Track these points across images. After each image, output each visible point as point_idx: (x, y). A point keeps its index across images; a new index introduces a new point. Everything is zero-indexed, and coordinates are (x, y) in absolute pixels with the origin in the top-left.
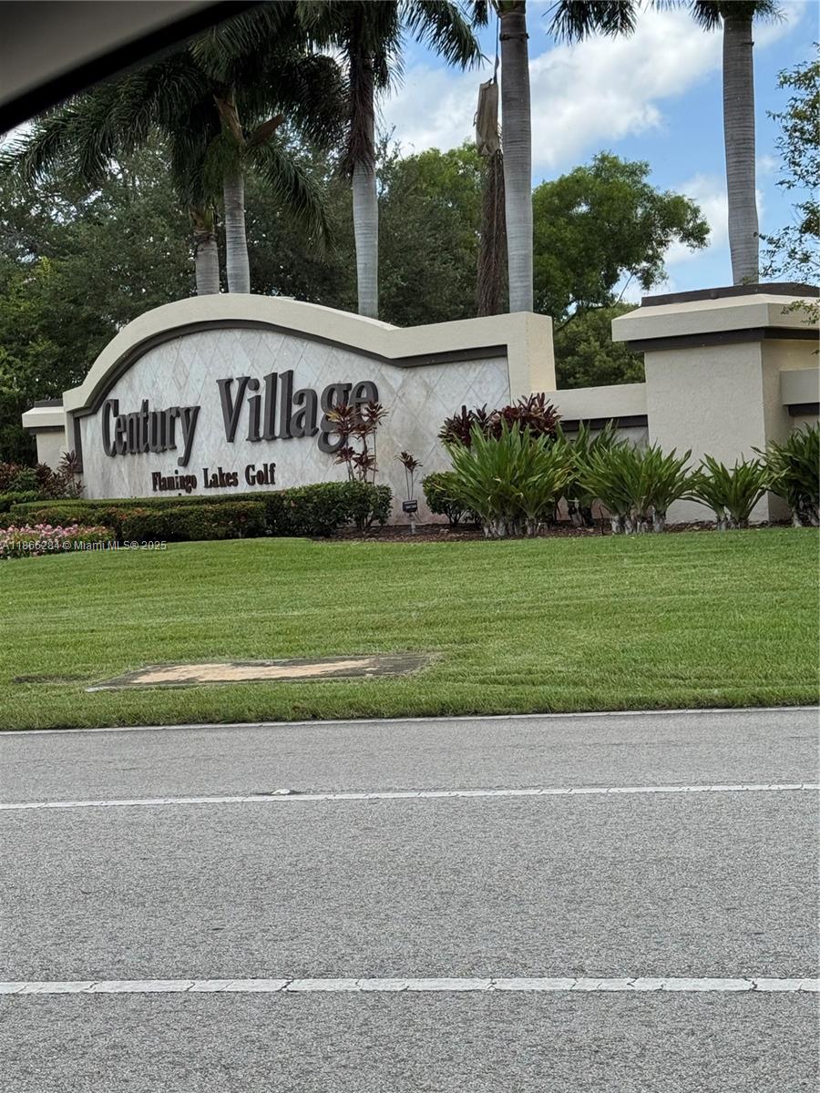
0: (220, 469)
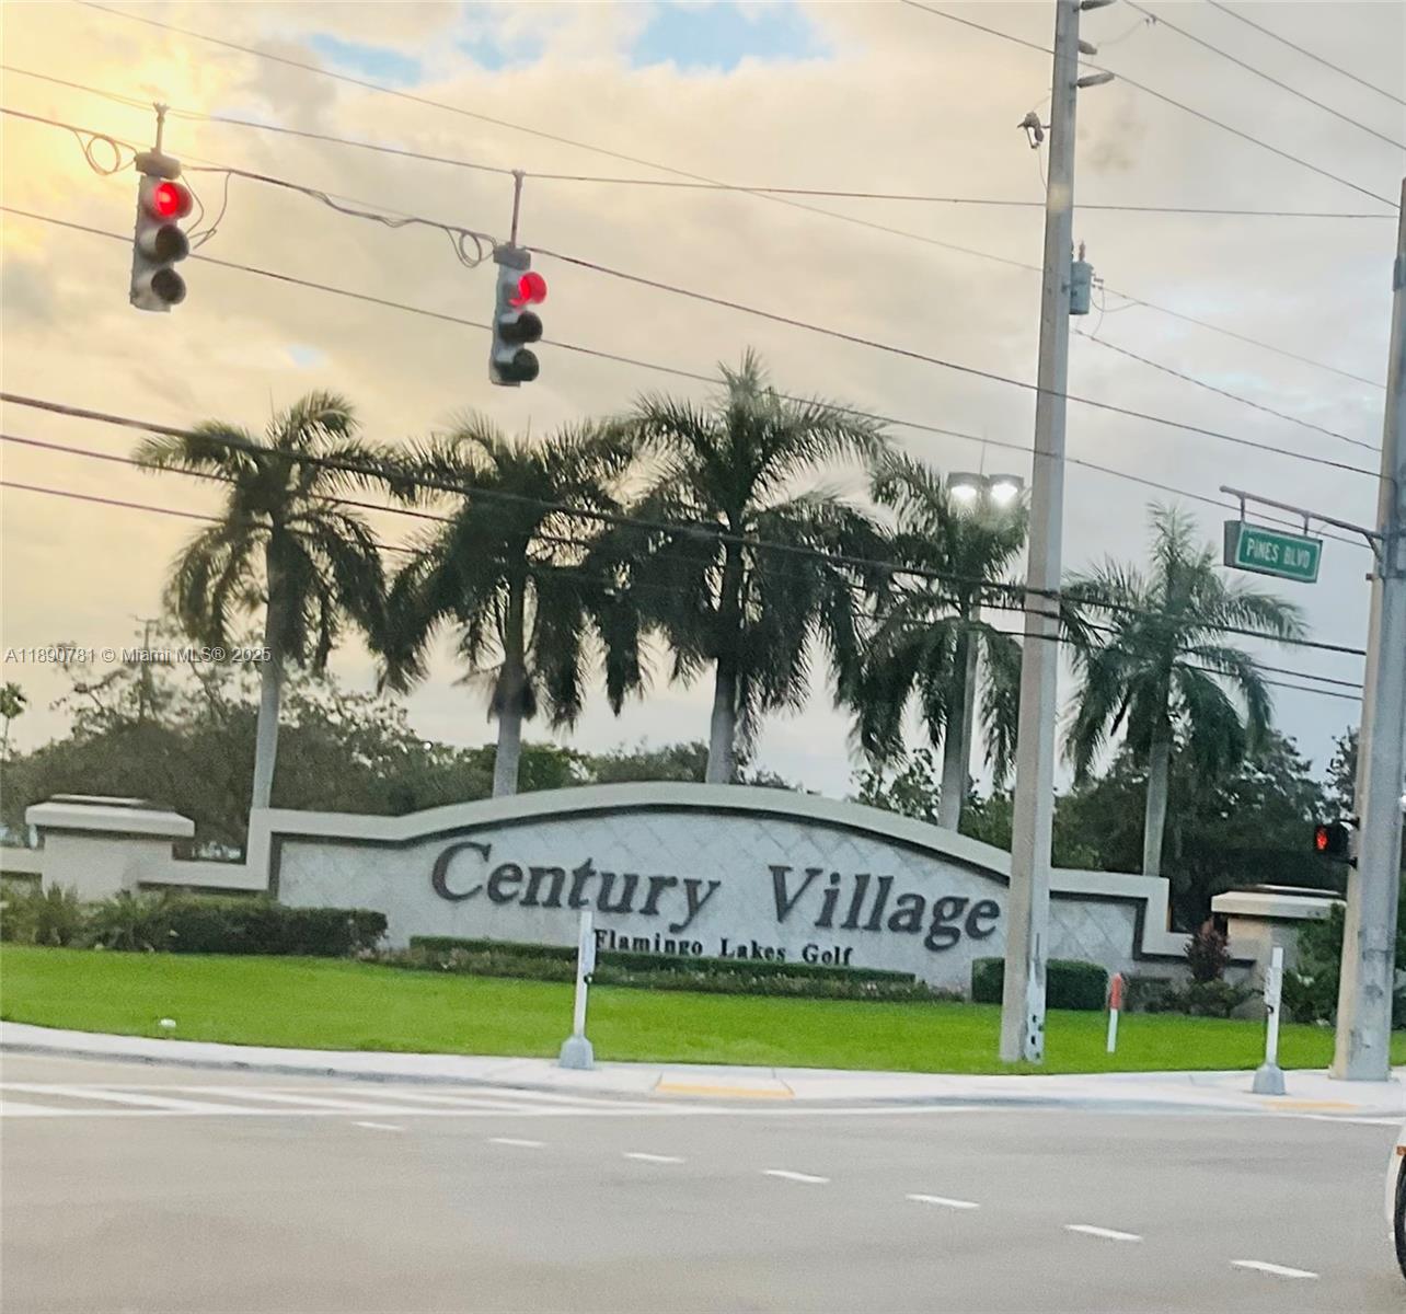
0: (754, 944)
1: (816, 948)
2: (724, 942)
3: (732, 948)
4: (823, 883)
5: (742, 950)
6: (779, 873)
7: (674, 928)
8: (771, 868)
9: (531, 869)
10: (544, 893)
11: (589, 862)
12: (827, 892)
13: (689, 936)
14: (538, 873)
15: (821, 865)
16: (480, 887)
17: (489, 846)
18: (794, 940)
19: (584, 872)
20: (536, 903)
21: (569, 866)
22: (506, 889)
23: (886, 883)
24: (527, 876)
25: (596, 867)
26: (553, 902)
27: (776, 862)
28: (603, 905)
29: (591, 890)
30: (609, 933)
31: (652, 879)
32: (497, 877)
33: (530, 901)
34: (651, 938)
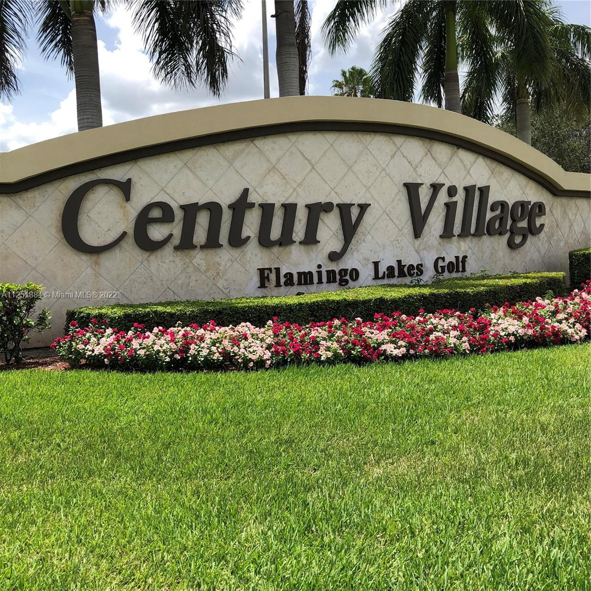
1: (443, 259)
2: (376, 264)
3: (383, 269)
4: (443, 197)
5: (390, 269)
6: (412, 189)
7: (334, 257)
8: (406, 185)
9: (183, 207)
10: (200, 235)
11: (246, 191)
12: (446, 205)
13: (346, 264)
14: (191, 211)
15: (441, 180)
16: (124, 234)
17: (129, 180)
18: (428, 254)
19: (241, 205)
20: (194, 247)
21: (226, 197)
22: (157, 233)
23: (484, 191)
24: (179, 215)
25: (252, 198)
26: (212, 243)
27: (409, 180)
28: (265, 241)
29: (251, 225)
30: (274, 271)
31: (308, 206)
32: (143, 220)
33: (186, 244)
34: (314, 270)
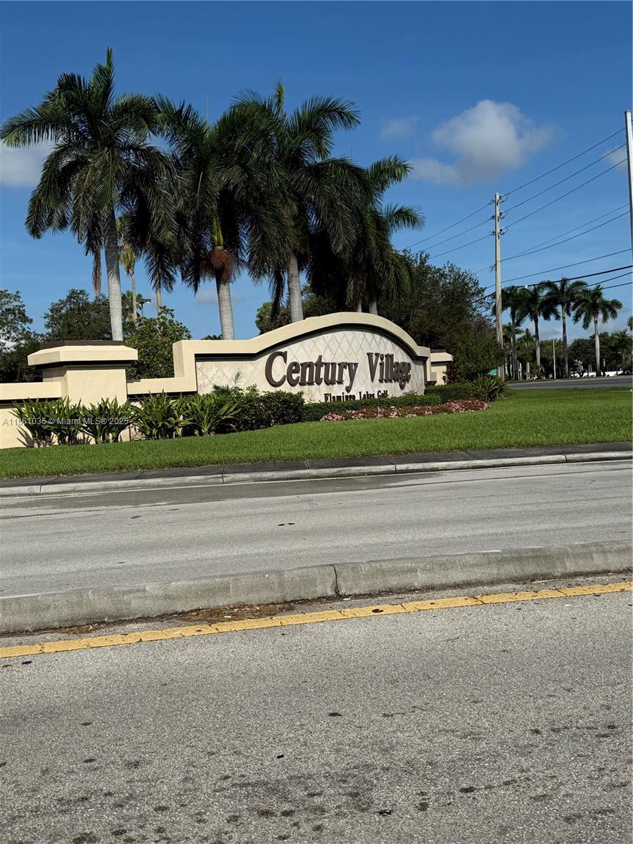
1: (380, 391)
2: (360, 393)
3: (362, 396)
4: (379, 361)
5: (364, 395)
6: (370, 355)
7: (348, 389)
8: (368, 354)
10: (307, 377)
11: (320, 357)
12: (381, 364)
13: (351, 393)
14: (304, 366)
15: (379, 352)
16: (284, 378)
17: (286, 352)
18: (376, 388)
19: (319, 363)
20: (306, 383)
21: (315, 360)
22: (295, 376)
23: (391, 356)
24: (300, 368)
25: (323, 360)
26: (311, 383)
27: (369, 352)
28: (326, 381)
29: (322, 373)
30: (329, 395)
31: (339, 364)
32: (290, 371)
33: (303, 382)
34: (341, 395)
